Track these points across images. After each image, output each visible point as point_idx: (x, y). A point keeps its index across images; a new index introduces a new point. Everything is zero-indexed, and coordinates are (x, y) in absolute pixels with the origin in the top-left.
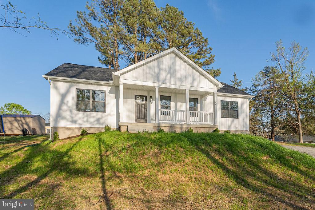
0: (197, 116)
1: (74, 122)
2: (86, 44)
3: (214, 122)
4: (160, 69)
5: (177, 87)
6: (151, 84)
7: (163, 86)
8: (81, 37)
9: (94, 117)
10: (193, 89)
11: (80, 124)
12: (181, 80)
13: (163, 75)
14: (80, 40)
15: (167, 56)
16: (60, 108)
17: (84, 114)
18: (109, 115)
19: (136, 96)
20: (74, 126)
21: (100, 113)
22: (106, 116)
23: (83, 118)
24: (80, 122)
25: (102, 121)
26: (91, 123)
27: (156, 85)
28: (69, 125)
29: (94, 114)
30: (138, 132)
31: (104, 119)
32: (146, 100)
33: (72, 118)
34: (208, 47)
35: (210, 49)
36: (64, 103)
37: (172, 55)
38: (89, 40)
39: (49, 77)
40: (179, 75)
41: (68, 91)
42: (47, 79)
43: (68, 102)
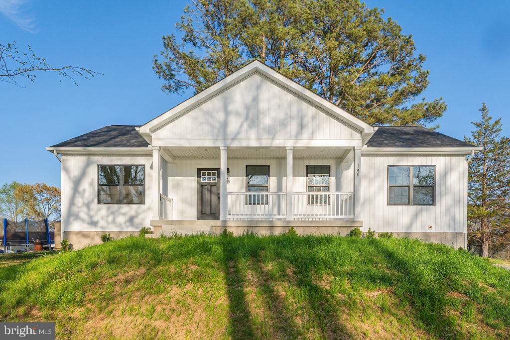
1: (94, 224)
7: (235, 144)
8: (171, 81)
9: (124, 214)
10: (301, 144)
11: (102, 227)
13: (234, 125)
14: (170, 86)
15: (243, 84)
16: (72, 203)
17: (108, 209)
18: (149, 208)
19: (199, 170)
20: (93, 229)
23: (108, 216)
24: (102, 223)
25: (136, 221)
26: (120, 225)
28: (85, 228)
29: (125, 208)
32: (219, 177)
33: (91, 217)
34: (416, 55)
35: (422, 59)
36: (79, 193)
41: (83, 174)
43: (84, 191)
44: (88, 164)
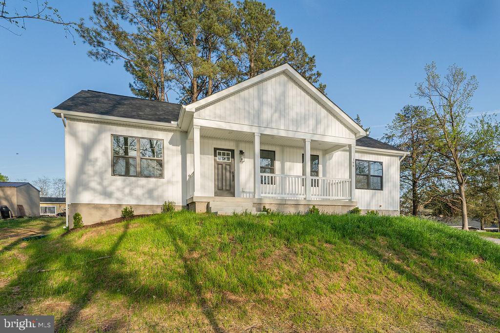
0: (318, 186)
2: (109, 60)
3: (351, 196)
4: (262, 103)
5: (291, 135)
6: (246, 129)
7: (268, 132)
8: (100, 49)
9: (143, 187)
10: (316, 138)
11: (117, 199)
12: (297, 122)
13: (267, 113)
14: (98, 53)
15: (273, 80)
16: (81, 170)
17: (124, 181)
18: (169, 182)
19: (215, 149)
20: (107, 202)
21: (153, 180)
22: (163, 184)
23: (124, 188)
24: (118, 194)
25: (156, 194)
26: (138, 198)
27: (255, 130)
28: (99, 200)
29: (143, 181)
30: (234, 213)
31: (160, 190)
32: (233, 157)
33: (105, 188)
34: (315, 71)
35: (319, 74)
36: (90, 162)
37: (283, 78)
38: (115, 54)
39: (63, 112)
40: (292, 114)
41: (95, 141)
42: (59, 116)
43: (96, 160)
44: (100, 132)
